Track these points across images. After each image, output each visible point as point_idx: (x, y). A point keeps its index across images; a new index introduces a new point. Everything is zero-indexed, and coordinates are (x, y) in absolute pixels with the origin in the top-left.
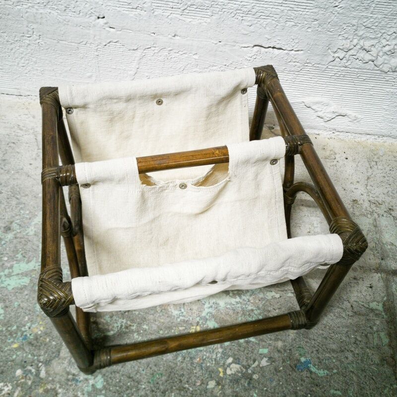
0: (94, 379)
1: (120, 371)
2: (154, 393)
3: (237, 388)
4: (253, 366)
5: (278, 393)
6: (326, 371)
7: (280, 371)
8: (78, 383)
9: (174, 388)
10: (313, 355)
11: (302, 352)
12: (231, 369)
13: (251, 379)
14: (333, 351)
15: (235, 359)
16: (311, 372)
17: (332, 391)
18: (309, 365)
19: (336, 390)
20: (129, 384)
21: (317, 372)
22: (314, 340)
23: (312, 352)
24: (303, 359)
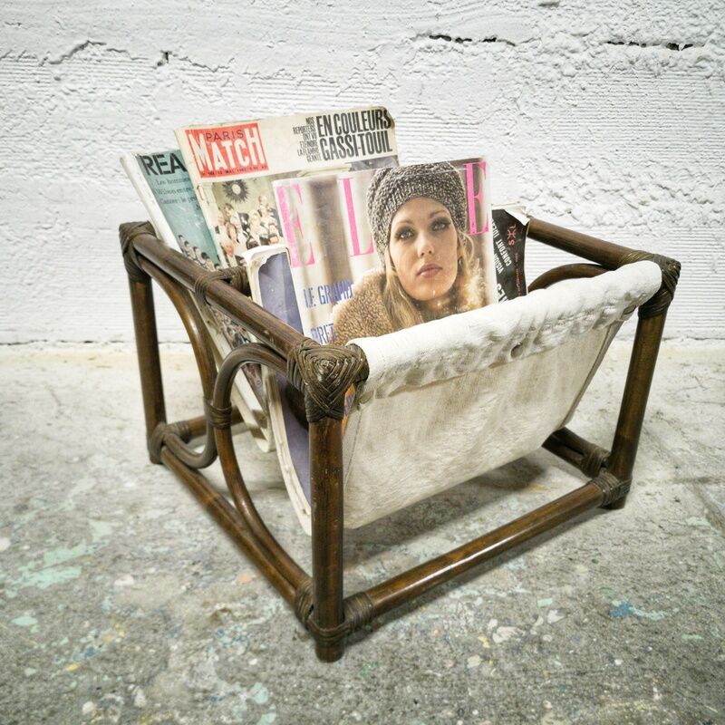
0: (248, 690)
1: (295, 671)
2: (371, 692)
3: (522, 658)
4: (537, 624)
5: (596, 654)
6: (661, 613)
7: (585, 624)
8: (218, 703)
9: (407, 679)
10: (630, 595)
11: (611, 594)
12: (500, 635)
13: (541, 642)
14: (660, 585)
15: (500, 620)
16: (638, 618)
17: (685, 637)
18: (630, 608)
19: (690, 634)
20: (319, 687)
21: (647, 615)
22: (623, 576)
23: (627, 591)
24: (616, 603)
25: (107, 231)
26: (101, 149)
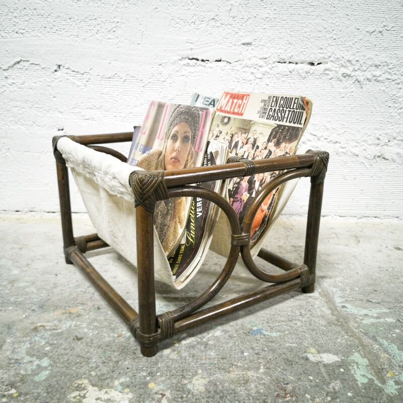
0: (40, 360)
1: (68, 353)
2: (105, 364)
3: (194, 351)
4: (207, 336)
5: (235, 350)
6: (278, 333)
7: (234, 337)
9: (128, 358)
11: (253, 324)
12: (186, 341)
13: (207, 344)
14: (283, 321)
16: (264, 335)
17: (288, 345)
18: (262, 331)
19: (291, 343)
20: (78, 360)
21: (270, 334)
22: (263, 317)
23: (263, 324)
24: (255, 328)
25: (28, 153)
26: (26, 112)
